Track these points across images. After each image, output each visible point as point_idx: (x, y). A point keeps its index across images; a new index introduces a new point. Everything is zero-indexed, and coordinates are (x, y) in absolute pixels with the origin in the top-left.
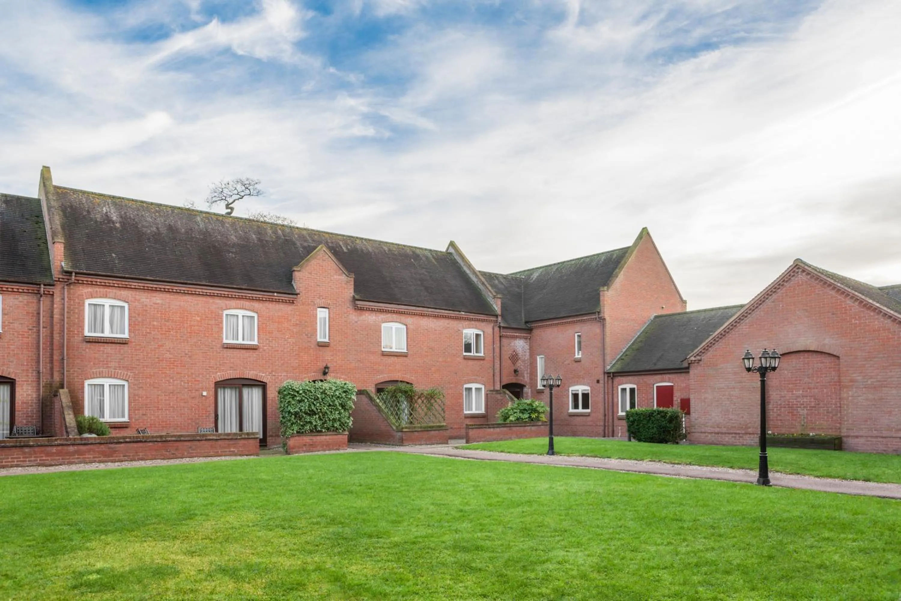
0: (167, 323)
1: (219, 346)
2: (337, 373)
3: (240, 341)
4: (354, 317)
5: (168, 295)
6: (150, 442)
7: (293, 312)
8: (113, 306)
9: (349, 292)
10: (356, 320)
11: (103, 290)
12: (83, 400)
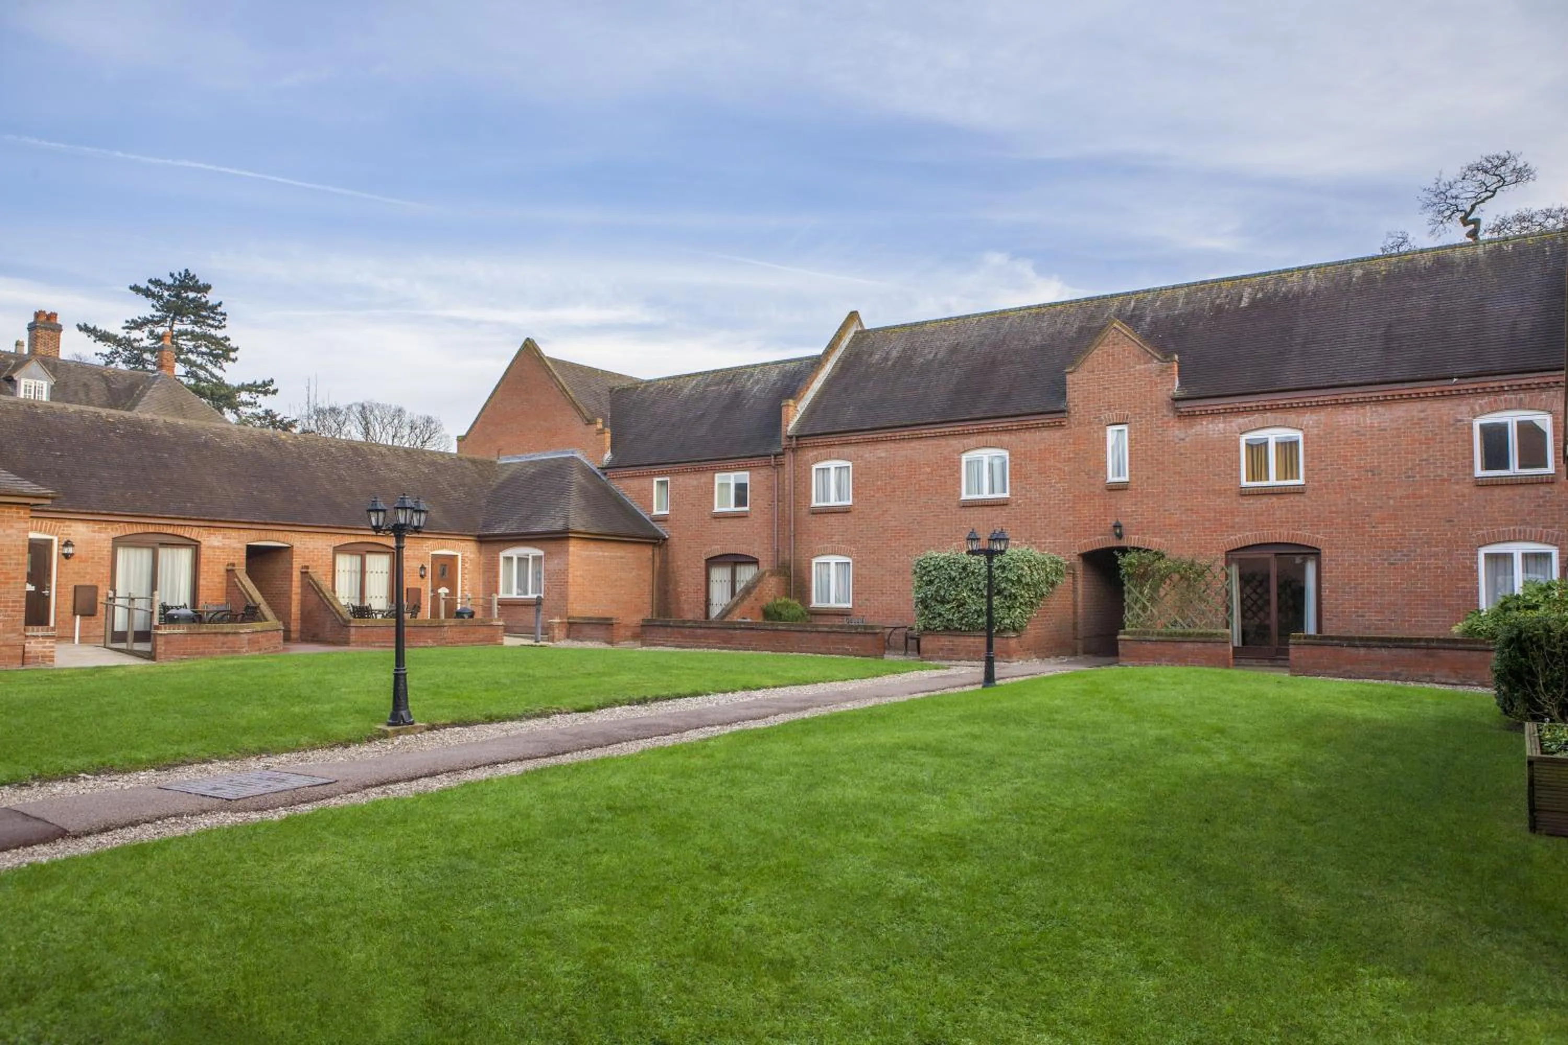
0: (893, 482)
1: (955, 504)
2: (1144, 534)
3: (986, 494)
4: (1177, 432)
5: (893, 445)
6: (761, 630)
7: (1063, 441)
8: (840, 468)
9: (1165, 388)
10: (1182, 436)
11: (823, 451)
12: (810, 581)
